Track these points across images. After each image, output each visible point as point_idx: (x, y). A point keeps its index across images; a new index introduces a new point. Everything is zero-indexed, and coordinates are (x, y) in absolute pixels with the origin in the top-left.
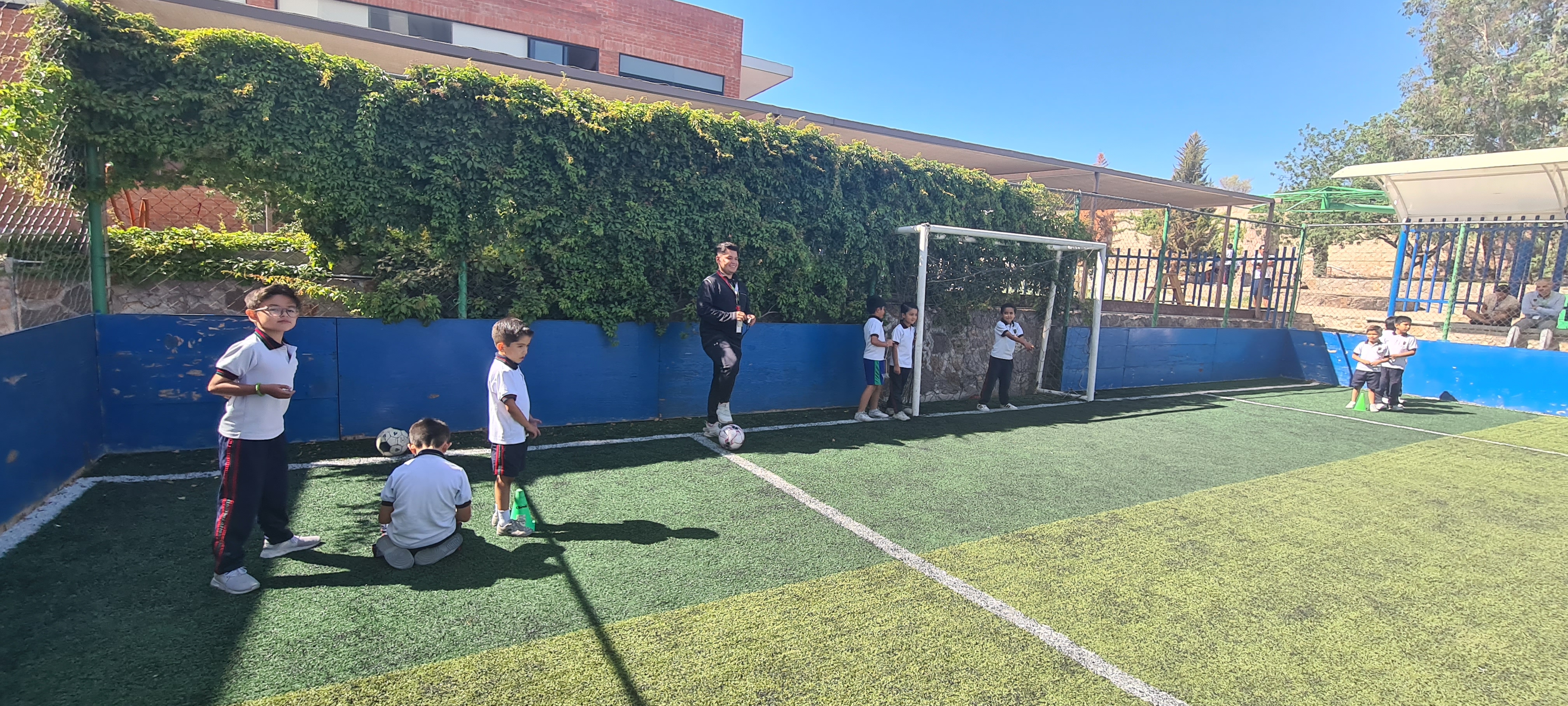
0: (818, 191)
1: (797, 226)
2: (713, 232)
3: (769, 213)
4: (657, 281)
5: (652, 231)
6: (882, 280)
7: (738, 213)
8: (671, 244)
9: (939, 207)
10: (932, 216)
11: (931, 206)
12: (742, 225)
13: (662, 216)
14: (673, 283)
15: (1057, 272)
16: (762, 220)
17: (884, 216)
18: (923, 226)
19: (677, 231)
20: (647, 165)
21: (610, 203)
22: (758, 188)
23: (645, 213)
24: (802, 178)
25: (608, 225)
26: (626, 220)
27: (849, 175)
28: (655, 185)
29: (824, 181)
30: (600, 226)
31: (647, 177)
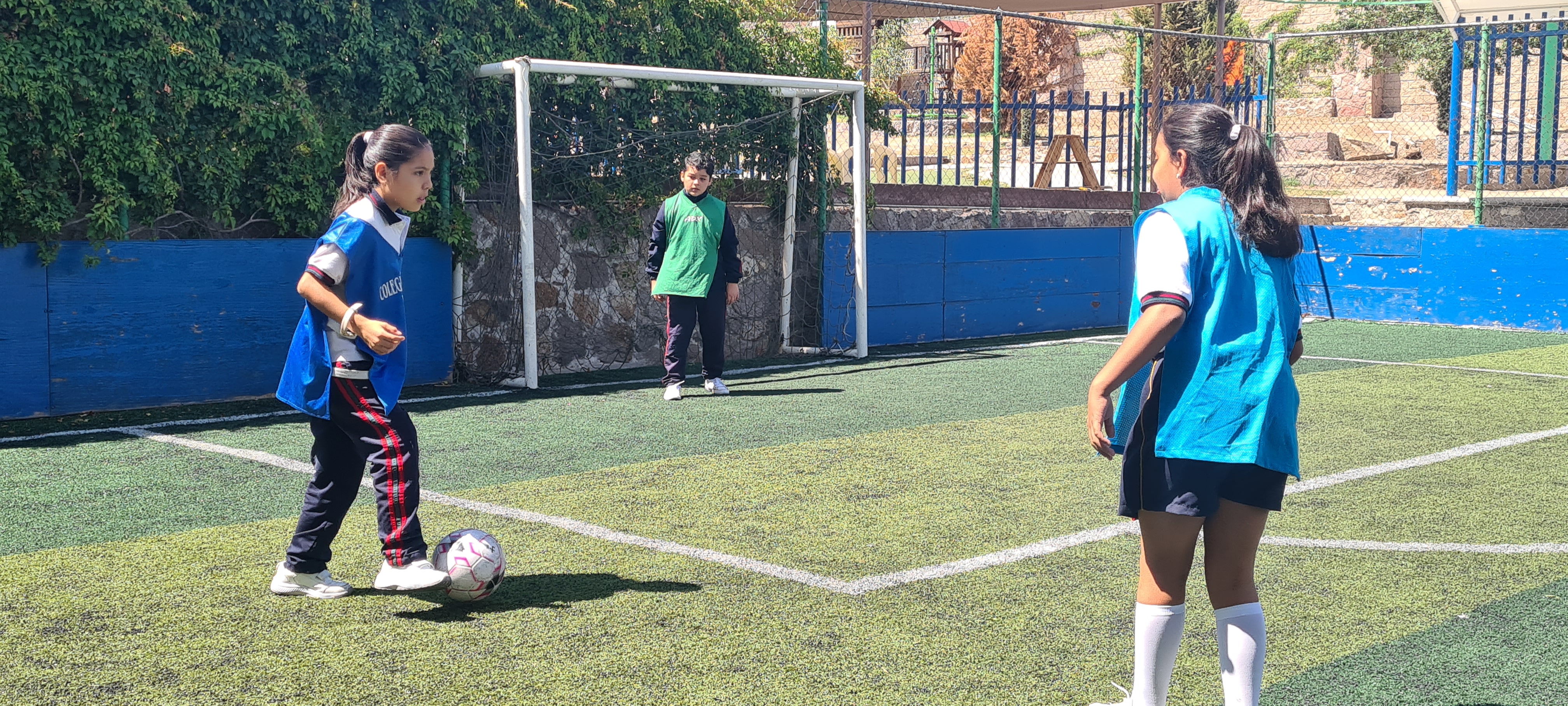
0: (326, 8)
2: (134, 82)
3: (235, 45)
4: (35, 169)
5: (20, 82)
6: (460, 159)
7: (178, 49)
8: (56, 105)
9: (557, 27)
10: (544, 43)
11: (541, 26)
12: (188, 68)
13: (37, 57)
14: (64, 172)
15: (796, 134)
16: (224, 60)
17: (452, 47)
18: (518, 62)
19: (67, 81)
22: (213, 5)
23: (3, 53)
28: (21, 4)
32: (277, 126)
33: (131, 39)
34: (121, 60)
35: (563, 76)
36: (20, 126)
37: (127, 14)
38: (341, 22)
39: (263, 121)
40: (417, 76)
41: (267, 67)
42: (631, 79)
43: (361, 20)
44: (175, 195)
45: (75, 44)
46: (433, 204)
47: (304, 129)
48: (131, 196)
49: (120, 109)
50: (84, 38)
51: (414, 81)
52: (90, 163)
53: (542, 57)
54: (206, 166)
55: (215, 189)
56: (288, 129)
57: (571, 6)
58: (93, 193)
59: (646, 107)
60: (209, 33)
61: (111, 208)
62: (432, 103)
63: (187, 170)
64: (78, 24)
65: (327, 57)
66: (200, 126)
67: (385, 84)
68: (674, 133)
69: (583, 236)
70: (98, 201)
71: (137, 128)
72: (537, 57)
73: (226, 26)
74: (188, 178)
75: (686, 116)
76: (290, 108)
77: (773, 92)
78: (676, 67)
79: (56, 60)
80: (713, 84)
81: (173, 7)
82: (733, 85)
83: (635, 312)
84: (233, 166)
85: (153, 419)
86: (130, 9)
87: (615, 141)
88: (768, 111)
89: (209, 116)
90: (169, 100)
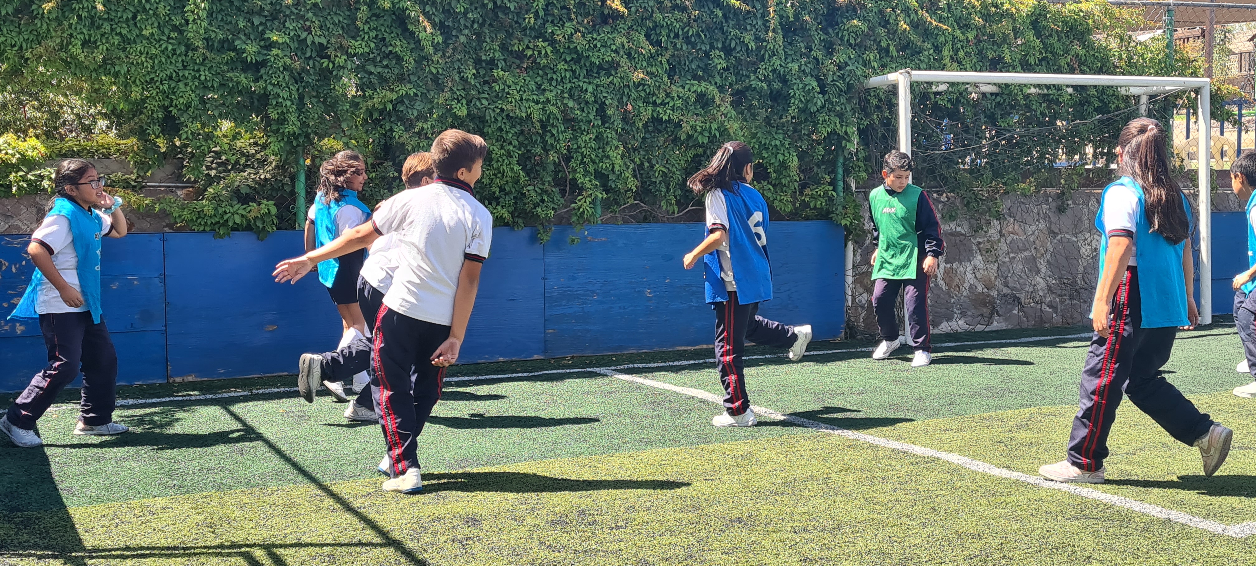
0: (748, 38)
1: (721, 89)
2: (607, 102)
3: (680, 72)
4: (537, 171)
5: (527, 106)
6: (852, 155)
7: (638, 75)
8: (551, 122)
9: (933, 44)
10: (922, 58)
11: (919, 44)
12: (645, 91)
13: (539, 86)
14: (556, 172)
16: (671, 83)
17: (847, 64)
18: (901, 74)
19: (559, 104)
20: (516, 22)
21: (474, 74)
22: (663, 40)
23: (516, 84)
24: (724, 21)
25: (473, 103)
26: (494, 94)
27: (791, 12)
28: (528, 47)
29: (755, 22)
30: (462, 104)
31: (517, 38)
32: (710, 133)
33: (605, 70)
34: (597, 86)
35: (938, 83)
36: (526, 139)
37: (603, 50)
38: (759, 48)
39: (699, 129)
40: (818, 89)
41: (702, 87)
42: (995, 84)
43: (774, 46)
44: (635, 189)
45: (565, 76)
46: (830, 193)
48: (603, 190)
49: (596, 124)
50: (572, 70)
51: (816, 94)
52: (575, 165)
53: (920, 69)
54: (657, 166)
55: (663, 184)
56: (718, 135)
57: (945, 27)
58: (576, 189)
59: (1008, 107)
60: (661, 63)
61: (589, 200)
62: (830, 111)
63: (643, 169)
64: (568, 59)
65: (749, 77)
66: (653, 135)
67: (793, 97)
68: (1032, 130)
69: (951, 218)
70: (579, 194)
71: (607, 137)
72: (915, 70)
73: (673, 56)
74: (644, 176)
75: (1043, 115)
76: (720, 118)
77: (1123, 91)
78: (1035, 72)
79: (552, 88)
80: (1068, 86)
81: (635, 43)
82: (1086, 86)
83: (996, 283)
84: (677, 165)
85: (617, 363)
86: (605, 47)
87: (981, 138)
88: (1118, 108)
89: (659, 127)
90: (631, 116)
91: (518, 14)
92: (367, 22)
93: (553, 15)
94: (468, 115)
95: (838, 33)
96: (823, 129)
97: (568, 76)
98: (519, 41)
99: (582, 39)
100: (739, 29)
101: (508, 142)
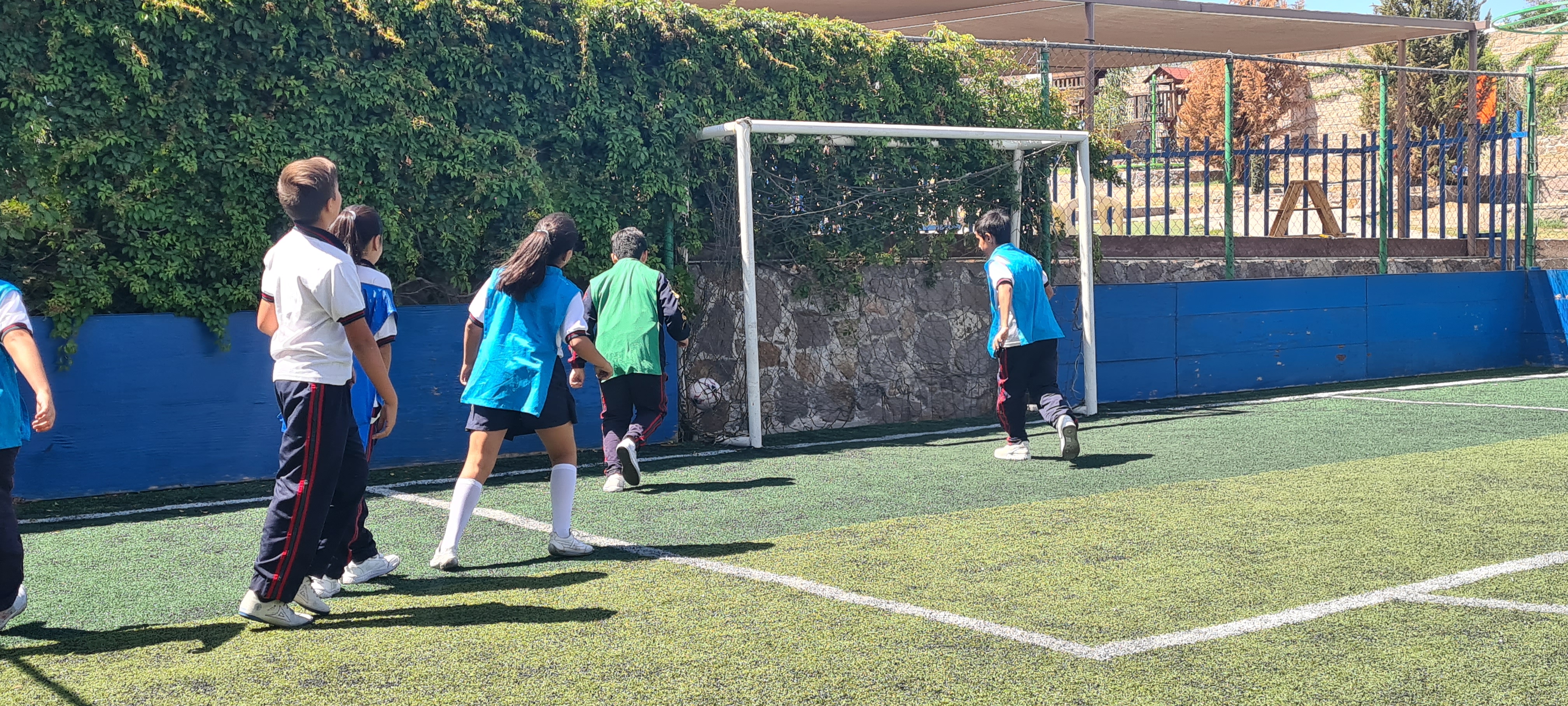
0: (555, 78)
1: (523, 139)
2: (379, 155)
3: (472, 118)
5: (276, 159)
6: (683, 221)
7: (419, 122)
9: (777, 88)
10: (764, 104)
11: (761, 87)
12: (428, 141)
13: (291, 135)
15: (1019, 187)
16: (460, 132)
17: (675, 111)
18: (739, 123)
20: (261, 54)
21: (206, 119)
22: (450, 79)
23: (262, 132)
24: (525, 57)
25: (205, 156)
26: (233, 144)
27: (606, 47)
28: (277, 86)
29: (562, 59)
30: (191, 157)
31: (263, 74)
32: (510, 193)
33: (376, 115)
34: (367, 135)
35: (783, 135)
37: (373, 91)
38: (569, 91)
39: (496, 189)
40: (641, 141)
41: (499, 137)
42: (850, 136)
43: (588, 87)
44: (416, 262)
45: (326, 122)
47: (534, 195)
49: (366, 182)
50: (334, 115)
51: (639, 146)
53: (762, 118)
54: (445, 234)
55: (452, 255)
56: (519, 195)
57: (791, 66)
59: (865, 164)
60: (447, 106)
62: (656, 167)
63: (427, 238)
64: (329, 102)
65: (557, 125)
66: (439, 195)
67: (611, 149)
68: (894, 190)
69: (804, 294)
71: (381, 199)
72: (757, 118)
73: (462, 99)
74: (428, 246)
75: (905, 171)
76: (522, 175)
77: (995, 145)
78: (895, 123)
79: (309, 137)
80: (932, 139)
81: (414, 83)
82: (954, 139)
83: (857, 371)
84: (469, 233)
85: (396, 479)
86: (376, 86)
87: (835, 199)
88: (989, 165)
89: (447, 186)
90: (411, 172)
91: (263, 44)
92: (61, 51)
93: (309, 46)
94: (200, 170)
95: (663, 75)
96: (649, 189)
97: (329, 123)
98: (266, 77)
99: (346, 76)
100: (544, 67)
101: (253, 204)
